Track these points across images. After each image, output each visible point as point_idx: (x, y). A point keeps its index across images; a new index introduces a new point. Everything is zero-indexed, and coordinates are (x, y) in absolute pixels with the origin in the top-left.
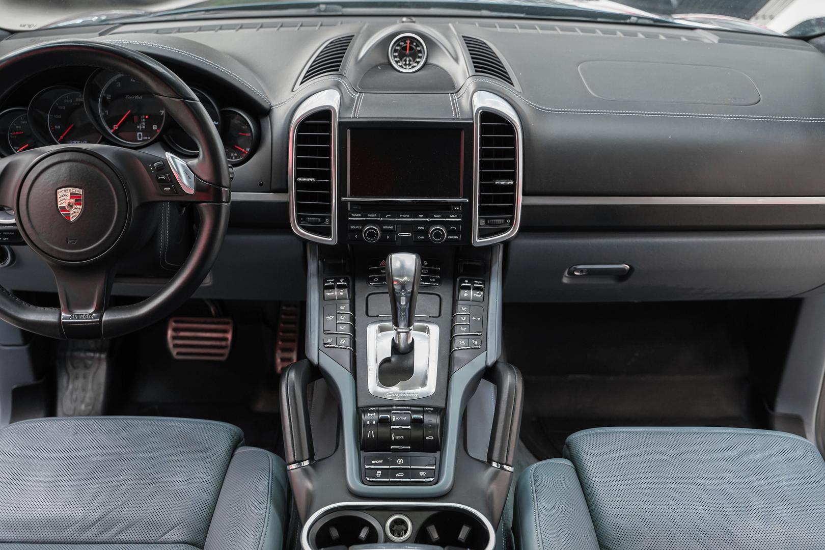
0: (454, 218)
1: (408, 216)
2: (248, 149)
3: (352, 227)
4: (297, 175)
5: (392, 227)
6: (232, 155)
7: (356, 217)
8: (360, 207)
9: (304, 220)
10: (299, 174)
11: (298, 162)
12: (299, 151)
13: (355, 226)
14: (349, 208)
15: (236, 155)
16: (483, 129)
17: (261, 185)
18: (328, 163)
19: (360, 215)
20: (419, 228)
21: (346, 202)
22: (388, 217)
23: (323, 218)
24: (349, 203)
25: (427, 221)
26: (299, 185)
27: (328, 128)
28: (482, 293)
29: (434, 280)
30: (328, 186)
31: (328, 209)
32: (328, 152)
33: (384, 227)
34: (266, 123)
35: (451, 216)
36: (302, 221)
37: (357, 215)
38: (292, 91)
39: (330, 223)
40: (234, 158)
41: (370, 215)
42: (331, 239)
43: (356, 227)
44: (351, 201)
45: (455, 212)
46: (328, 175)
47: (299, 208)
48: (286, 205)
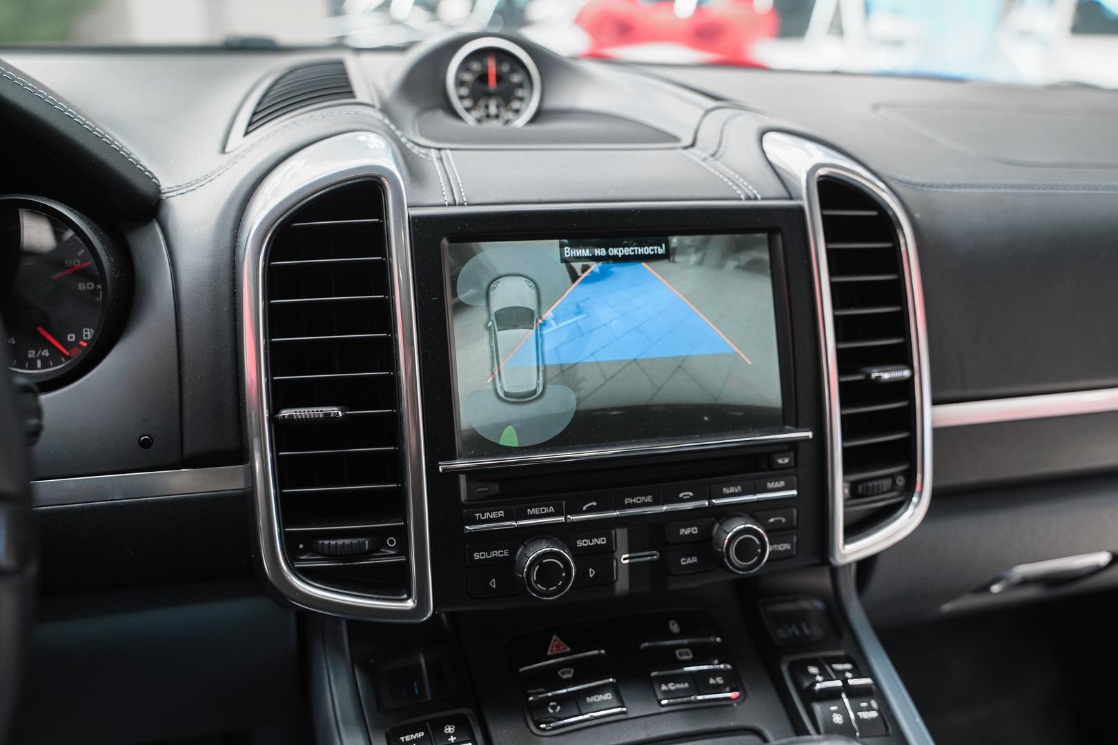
0: (780, 492)
1: (649, 499)
2: (88, 333)
3: (477, 556)
4: (277, 402)
5: (601, 541)
6: (31, 354)
7: (493, 521)
8: (496, 488)
9: (311, 549)
10: (280, 396)
11: (277, 359)
12: (276, 321)
13: (489, 551)
14: (463, 496)
15: (46, 353)
16: (833, 230)
17: (145, 445)
18: (386, 353)
19: (501, 514)
20: (682, 531)
21: (454, 474)
22: (590, 510)
23: (379, 537)
24: (463, 478)
25: (705, 508)
26: (284, 433)
27: (377, 239)
28: (874, 704)
29: (720, 680)
30: (392, 429)
31: (395, 504)
32: (383, 315)
33: (580, 543)
34: (149, 242)
35: (770, 485)
36: (303, 552)
37: (494, 515)
38: (223, 151)
39: (403, 549)
40: (39, 363)
41: (536, 511)
42: (410, 604)
43: (494, 554)
44: (469, 472)
45: (780, 473)
46: (389, 390)
47: (290, 510)
48: (244, 502)
